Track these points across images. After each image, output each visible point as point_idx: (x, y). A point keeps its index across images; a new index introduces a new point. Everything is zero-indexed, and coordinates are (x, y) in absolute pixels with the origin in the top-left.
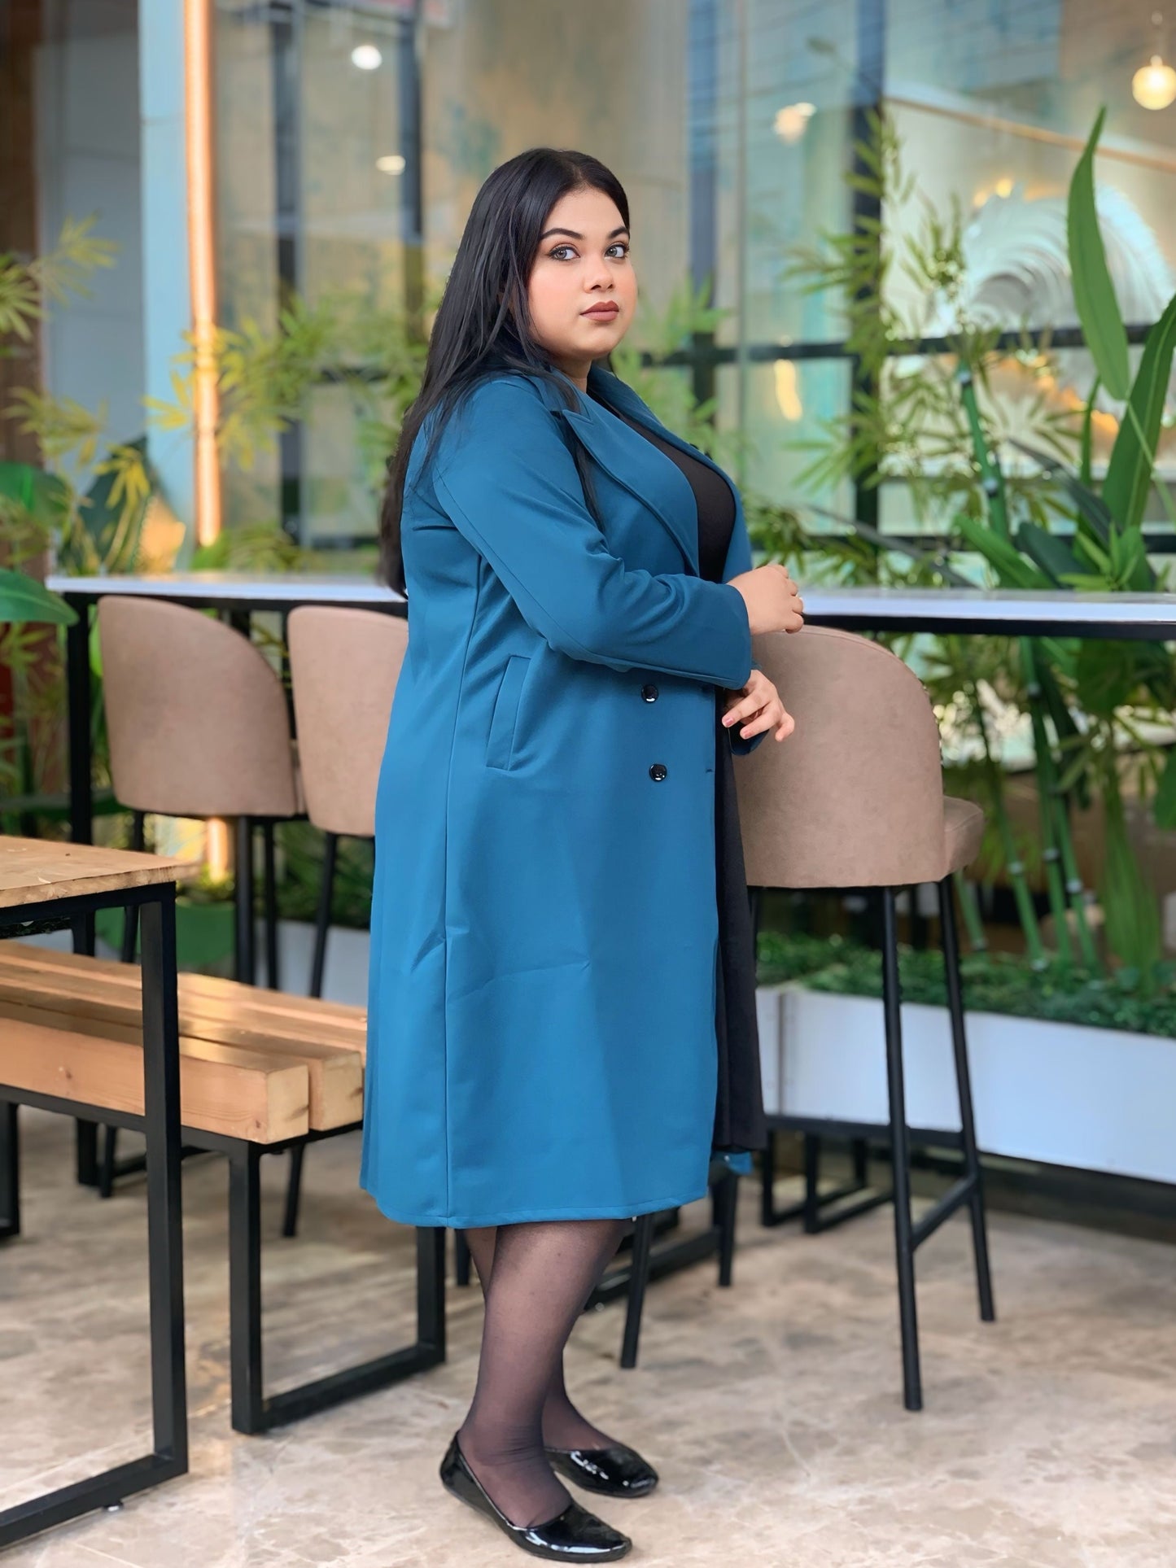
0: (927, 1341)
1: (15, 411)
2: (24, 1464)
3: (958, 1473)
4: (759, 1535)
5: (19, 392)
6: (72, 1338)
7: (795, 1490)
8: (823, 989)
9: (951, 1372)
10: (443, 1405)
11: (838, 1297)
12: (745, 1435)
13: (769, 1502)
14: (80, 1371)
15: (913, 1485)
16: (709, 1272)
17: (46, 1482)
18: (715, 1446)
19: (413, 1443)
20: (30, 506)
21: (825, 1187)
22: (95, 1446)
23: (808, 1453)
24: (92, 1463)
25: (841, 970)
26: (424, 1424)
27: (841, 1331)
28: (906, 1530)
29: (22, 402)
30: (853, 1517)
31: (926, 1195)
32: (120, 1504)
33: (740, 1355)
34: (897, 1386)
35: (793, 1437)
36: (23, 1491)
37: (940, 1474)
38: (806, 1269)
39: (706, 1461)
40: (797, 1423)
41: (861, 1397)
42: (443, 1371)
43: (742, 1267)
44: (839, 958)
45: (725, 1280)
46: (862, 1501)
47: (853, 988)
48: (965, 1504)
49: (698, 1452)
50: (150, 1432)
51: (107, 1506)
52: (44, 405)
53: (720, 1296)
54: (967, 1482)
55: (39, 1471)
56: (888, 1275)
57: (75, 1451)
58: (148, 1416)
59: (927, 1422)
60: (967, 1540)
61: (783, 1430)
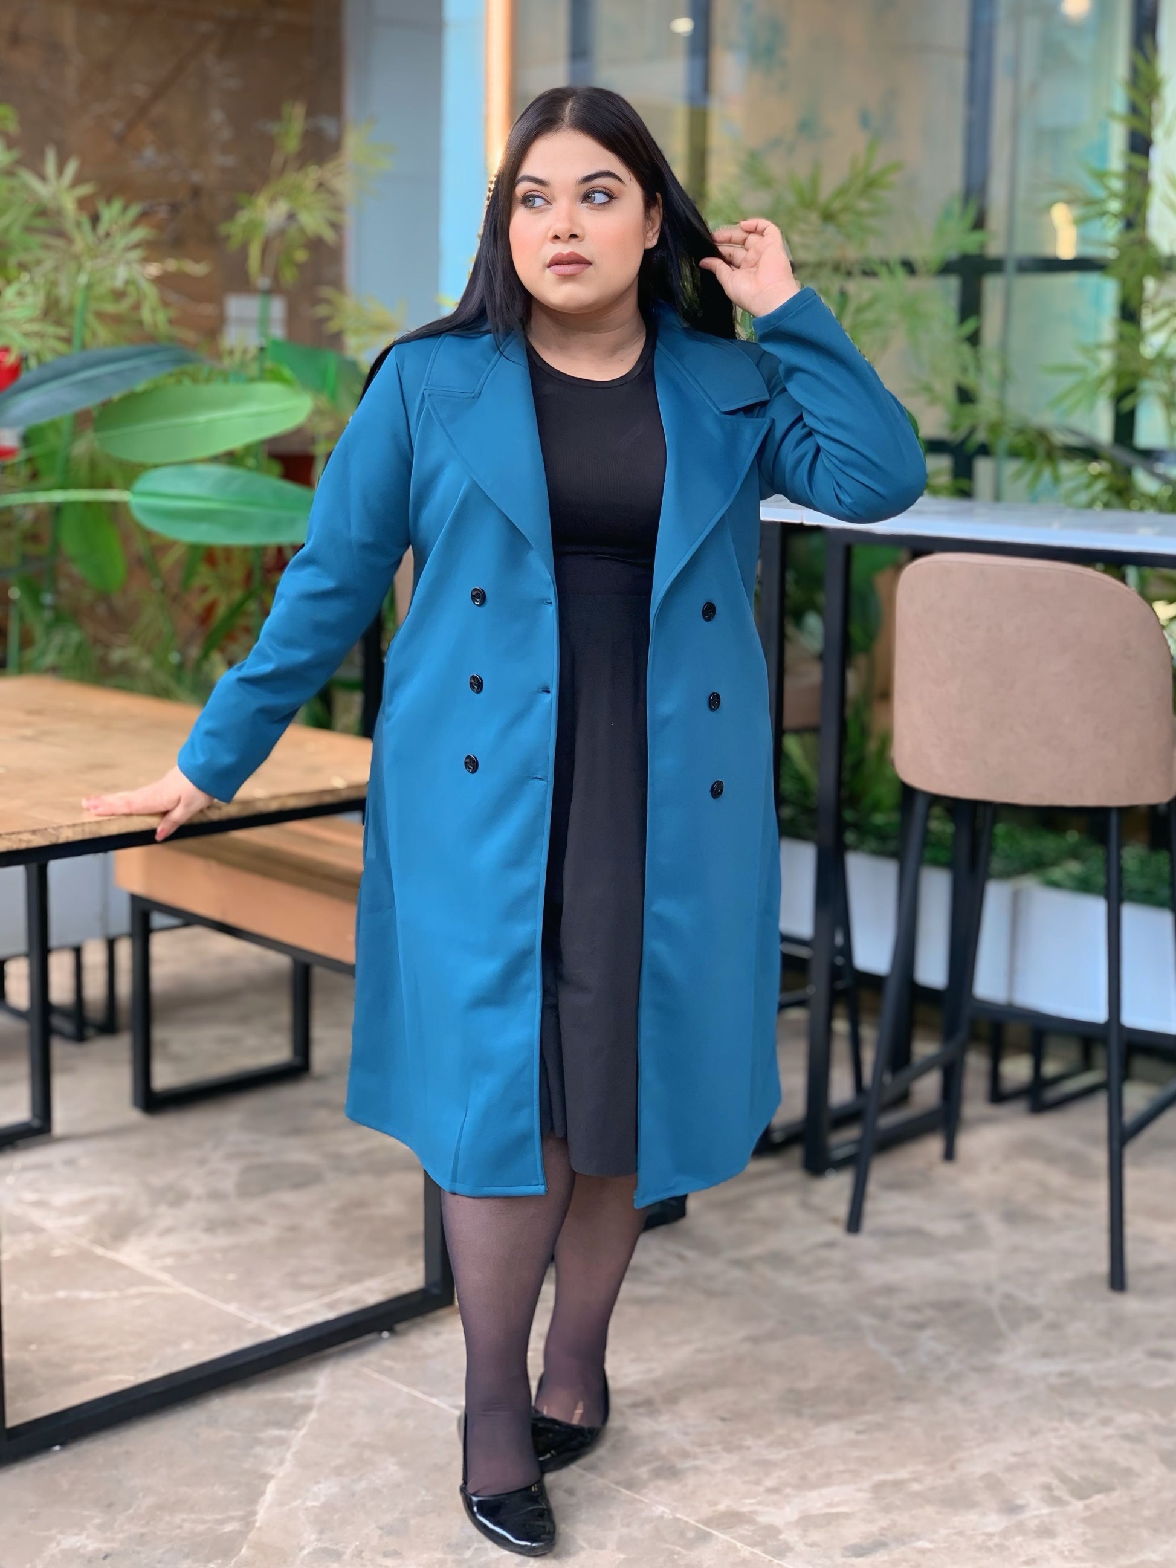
0: (1134, 1226)
1: (322, 311)
2: (311, 1287)
3: (1154, 1354)
4: (964, 1400)
5: (326, 292)
6: (354, 1172)
7: (1002, 1360)
8: (1055, 885)
9: (1158, 1256)
10: (681, 1257)
11: (1057, 1178)
12: (957, 1304)
13: (976, 1369)
14: (361, 1204)
15: (1111, 1363)
16: (934, 1146)
17: (331, 1306)
18: (930, 1313)
19: (654, 1291)
20: (333, 396)
21: (1050, 1068)
22: (372, 1274)
23: (1015, 1325)
24: (370, 1291)
25: (1074, 867)
26: (665, 1274)
27: (1055, 1211)
28: (1100, 1405)
29: (327, 301)
30: (1052, 1389)
31: (1149, 1080)
32: (391, 1330)
33: (957, 1228)
34: (1103, 1266)
35: (1003, 1309)
36: (309, 1312)
37: (1137, 1354)
38: (1028, 1148)
39: (920, 1326)
40: (1008, 1297)
41: (1069, 1275)
42: (684, 1223)
43: (968, 1143)
44: (1074, 854)
45: (949, 1154)
46: (1062, 1374)
47: (1083, 886)
48: (1158, 1384)
49: (913, 1317)
50: (421, 1265)
51: (381, 1331)
52: (349, 303)
53: (945, 1170)
54: (1160, 1363)
55: (322, 1296)
56: (1100, 1157)
57: (357, 1278)
58: (420, 1249)
59: (1130, 1304)
60: (1157, 1418)
61: (993, 1302)
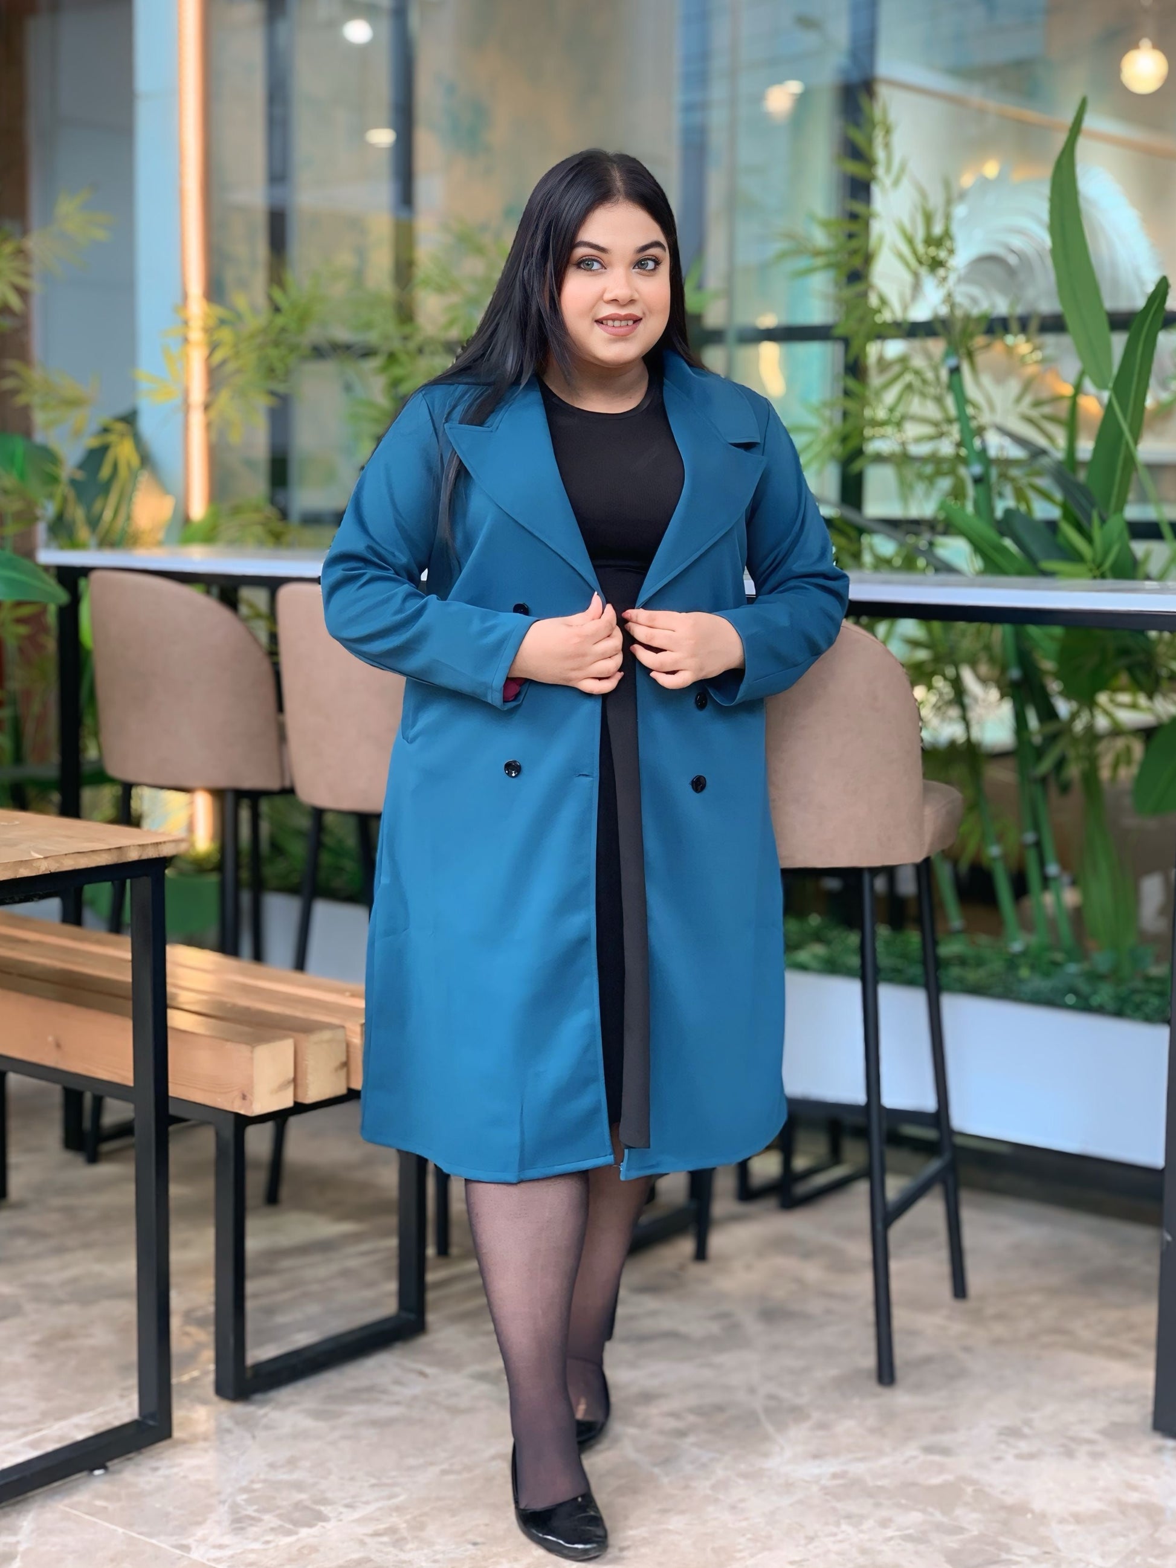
0: (900, 1317)
1: (9, 383)
2: (11, 1427)
3: (928, 1450)
4: (733, 1508)
5: (12, 364)
6: (58, 1302)
7: (771, 1463)
8: (803, 968)
9: (922, 1349)
10: (422, 1374)
11: (813, 1272)
12: (719, 1408)
13: (744, 1476)
14: (66, 1334)
15: (885, 1461)
16: (686, 1246)
17: (33, 1445)
18: (692, 1418)
19: (394, 1411)
20: (22, 476)
21: (800, 1163)
22: (80, 1410)
23: (781, 1427)
24: (77, 1426)
25: (819, 949)
26: (406, 1392)
27: (815, 1306)
28: (878, 1505)
29: (13, 374)
30: (826, 1491)
31: (900, 1172)
32: (105, 1467)
33: (714, 1328)
34: (870, 1361)
35: (768, 1411)
36: (9, 1453)
37: (911, 1450)
38: (782, 1244)
39: (682, 1434)
40: (771, 1397)
41: (833, 1372)
42: (423, 1340)
43: (719, 1241)
44: (818, 937)
45: (701, 1254)
46: (835, 1476)
47: (832, 967)
48: (936, 1480)
49: (672, 1424)
50: (135, 1398)
51: (92, 1470)
52: (36, 375)
53: (698, 1270)
54: (937, 1458)
55: (25, 1434)
56: (862, 1250)
57: (62, 1414)
58: (133, 1381)
59: (900, 1398)
60: (938, 1516)
61: (757, 1403)
